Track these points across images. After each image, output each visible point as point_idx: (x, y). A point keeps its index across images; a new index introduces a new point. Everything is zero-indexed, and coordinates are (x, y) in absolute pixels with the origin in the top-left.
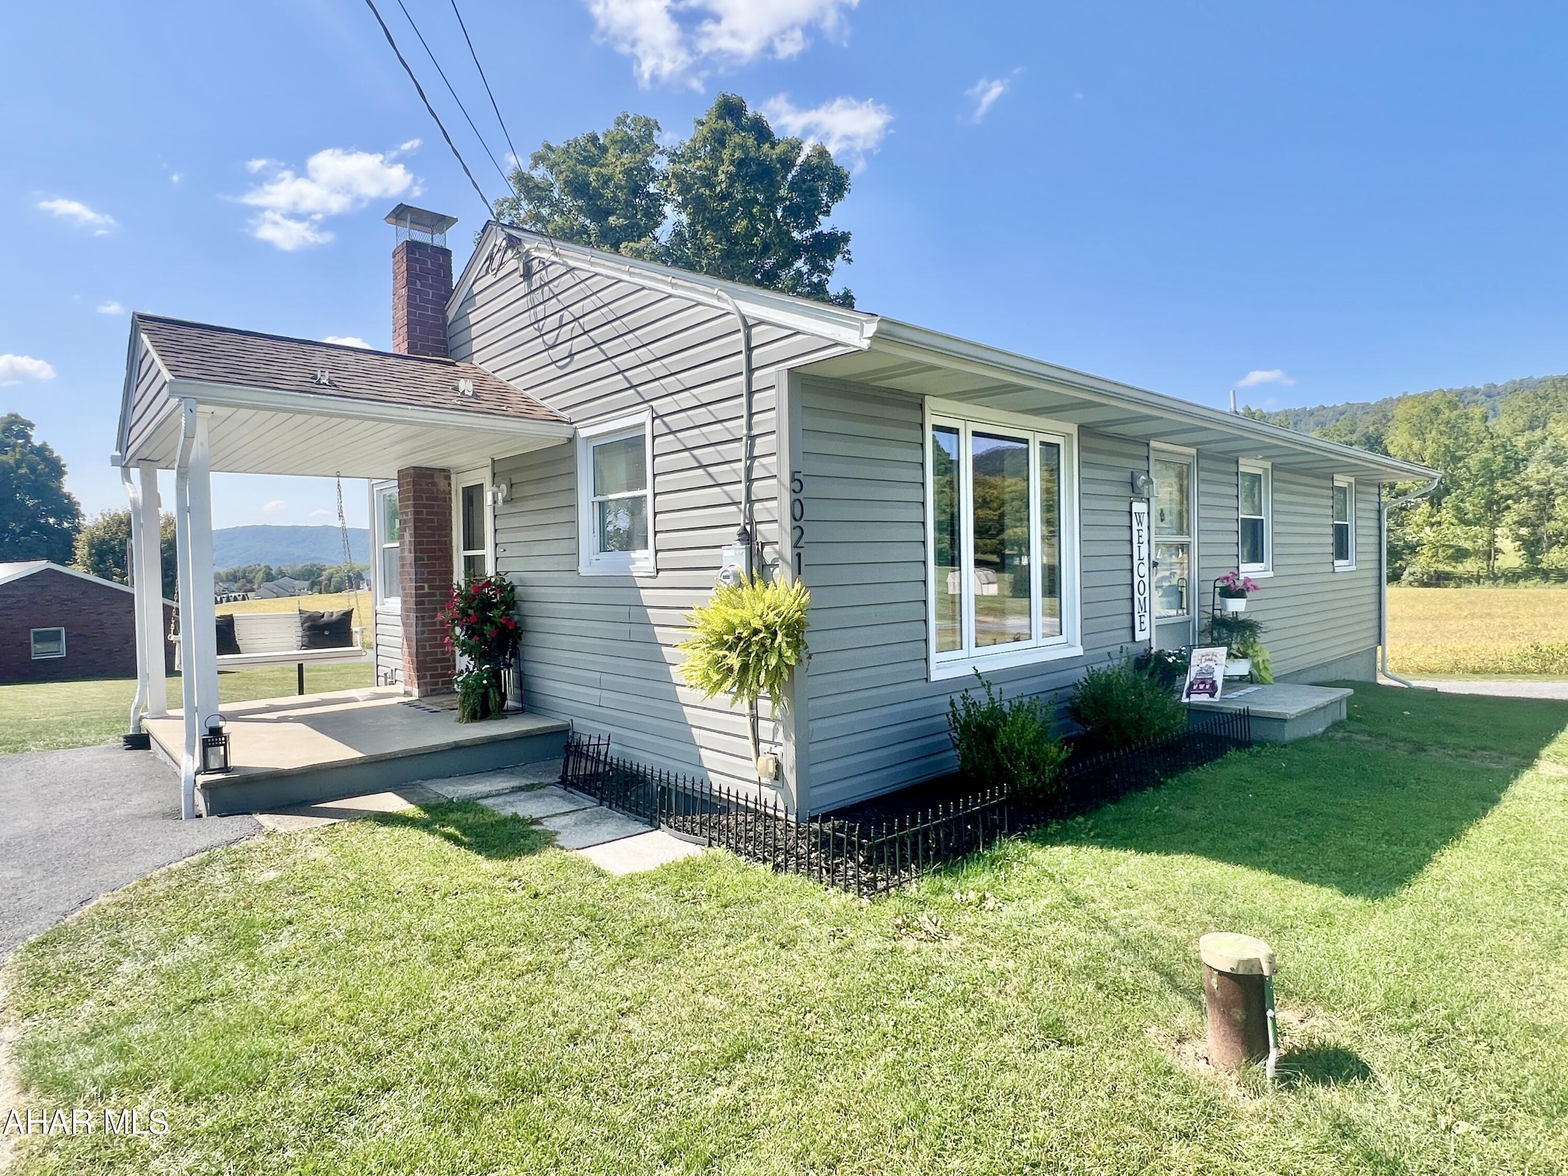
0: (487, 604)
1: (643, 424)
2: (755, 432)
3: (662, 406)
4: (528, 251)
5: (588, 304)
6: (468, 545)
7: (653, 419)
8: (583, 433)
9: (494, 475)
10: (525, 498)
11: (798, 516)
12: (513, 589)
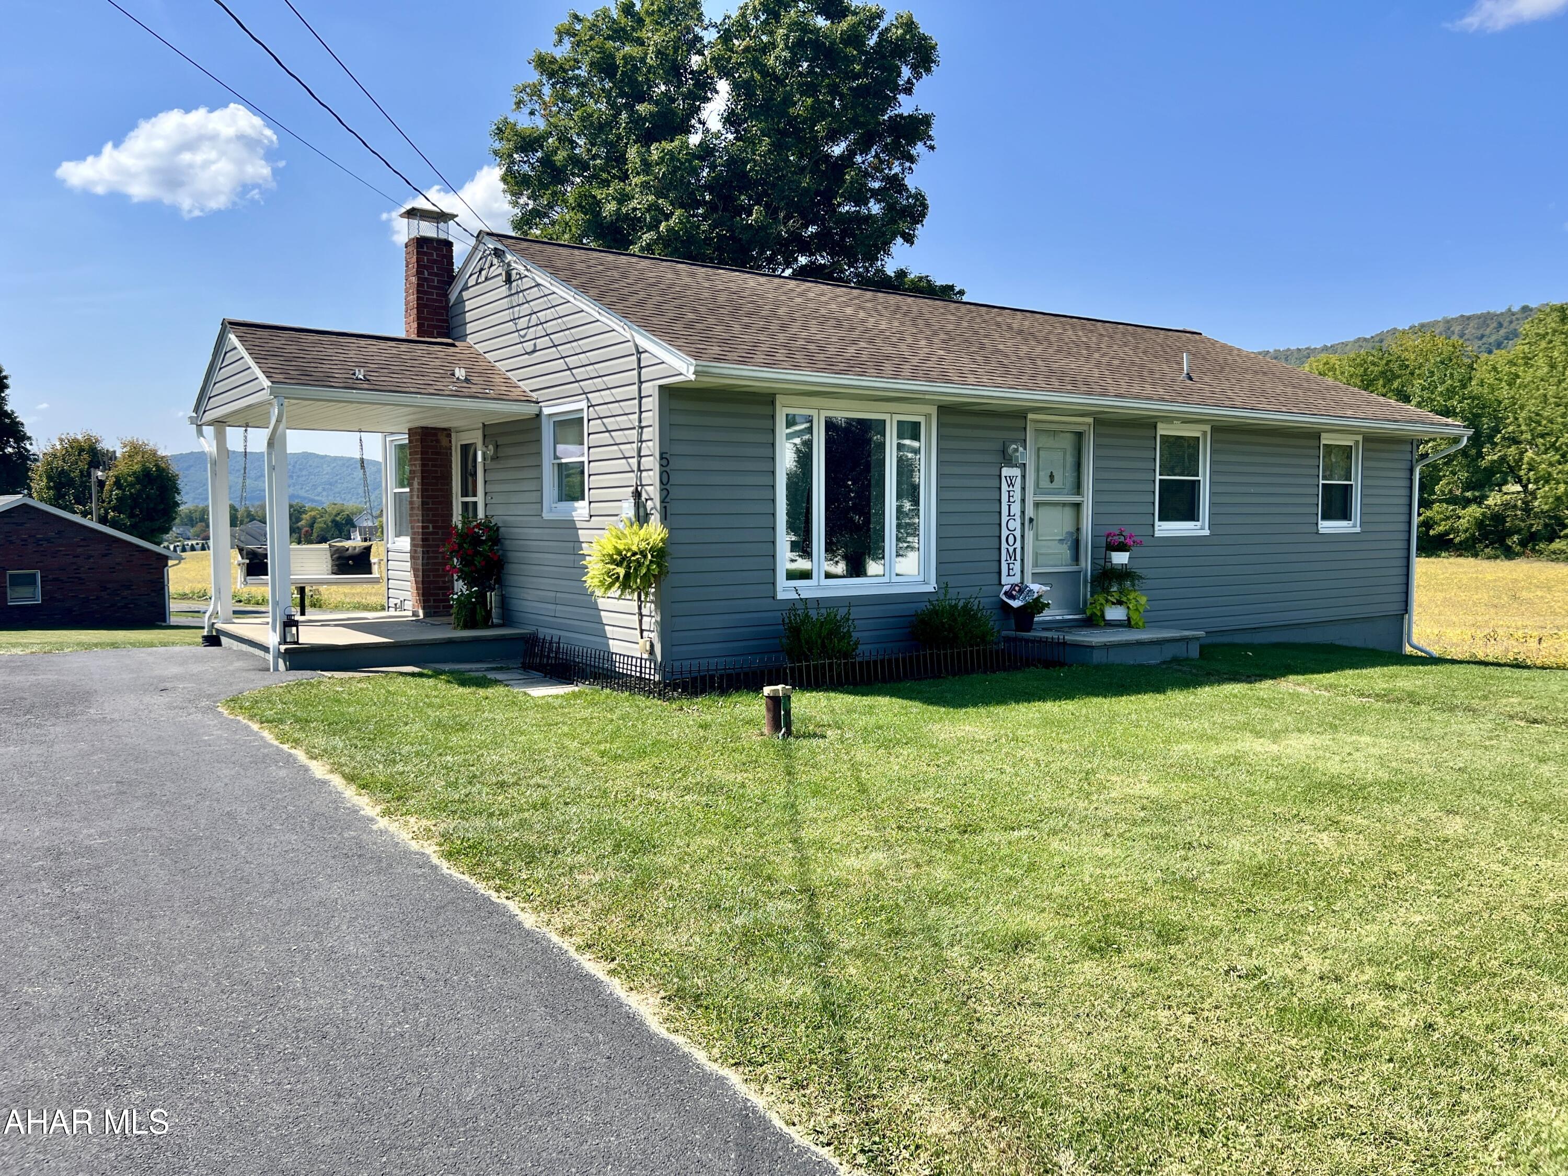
0: (476, 541)
1: (582, 410)
2: (643, 424)
3: (595, 398)
4: (509, 262)
5: (549, 314)
6: (465, 493)
7: (589, 407)
8: (546, 411)
9: (484, 436)
10: (507, 457)
11: (665, 481)
12: (498, 528)
